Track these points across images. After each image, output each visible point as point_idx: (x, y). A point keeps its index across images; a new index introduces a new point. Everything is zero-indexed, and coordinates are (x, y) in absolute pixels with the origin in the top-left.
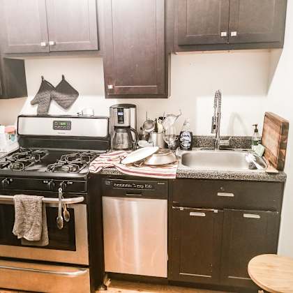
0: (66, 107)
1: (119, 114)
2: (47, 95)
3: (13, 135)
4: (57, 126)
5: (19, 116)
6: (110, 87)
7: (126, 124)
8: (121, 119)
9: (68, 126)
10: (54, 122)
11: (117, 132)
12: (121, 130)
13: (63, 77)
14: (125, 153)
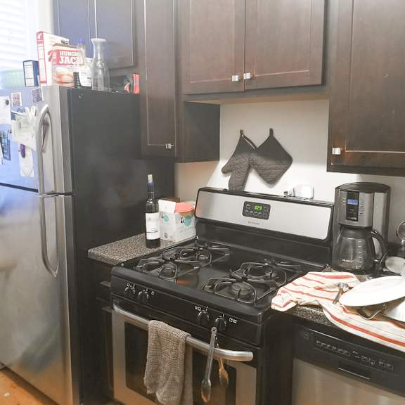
0: (271, 180)
1: (350, 202)
2: (244, 159)
3: (188, 217)
4: (248, 210)
5: (200, 190)
6: (337, 151)
7: (363, 222)
8: (352, 212)
9: (264, 213)
10: (246, 203)
11: (343, 235)
12: (351, 232)
13: (271, 131)
14: (352, 279)
